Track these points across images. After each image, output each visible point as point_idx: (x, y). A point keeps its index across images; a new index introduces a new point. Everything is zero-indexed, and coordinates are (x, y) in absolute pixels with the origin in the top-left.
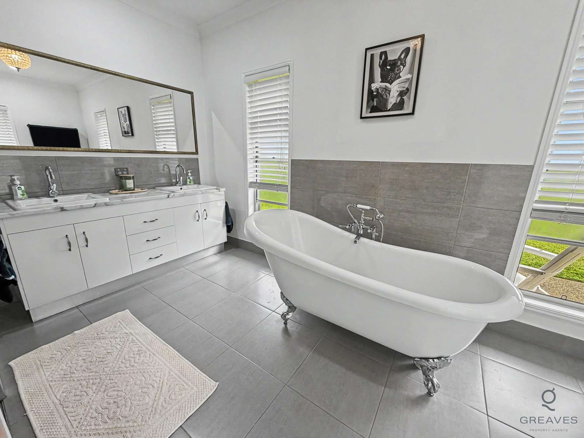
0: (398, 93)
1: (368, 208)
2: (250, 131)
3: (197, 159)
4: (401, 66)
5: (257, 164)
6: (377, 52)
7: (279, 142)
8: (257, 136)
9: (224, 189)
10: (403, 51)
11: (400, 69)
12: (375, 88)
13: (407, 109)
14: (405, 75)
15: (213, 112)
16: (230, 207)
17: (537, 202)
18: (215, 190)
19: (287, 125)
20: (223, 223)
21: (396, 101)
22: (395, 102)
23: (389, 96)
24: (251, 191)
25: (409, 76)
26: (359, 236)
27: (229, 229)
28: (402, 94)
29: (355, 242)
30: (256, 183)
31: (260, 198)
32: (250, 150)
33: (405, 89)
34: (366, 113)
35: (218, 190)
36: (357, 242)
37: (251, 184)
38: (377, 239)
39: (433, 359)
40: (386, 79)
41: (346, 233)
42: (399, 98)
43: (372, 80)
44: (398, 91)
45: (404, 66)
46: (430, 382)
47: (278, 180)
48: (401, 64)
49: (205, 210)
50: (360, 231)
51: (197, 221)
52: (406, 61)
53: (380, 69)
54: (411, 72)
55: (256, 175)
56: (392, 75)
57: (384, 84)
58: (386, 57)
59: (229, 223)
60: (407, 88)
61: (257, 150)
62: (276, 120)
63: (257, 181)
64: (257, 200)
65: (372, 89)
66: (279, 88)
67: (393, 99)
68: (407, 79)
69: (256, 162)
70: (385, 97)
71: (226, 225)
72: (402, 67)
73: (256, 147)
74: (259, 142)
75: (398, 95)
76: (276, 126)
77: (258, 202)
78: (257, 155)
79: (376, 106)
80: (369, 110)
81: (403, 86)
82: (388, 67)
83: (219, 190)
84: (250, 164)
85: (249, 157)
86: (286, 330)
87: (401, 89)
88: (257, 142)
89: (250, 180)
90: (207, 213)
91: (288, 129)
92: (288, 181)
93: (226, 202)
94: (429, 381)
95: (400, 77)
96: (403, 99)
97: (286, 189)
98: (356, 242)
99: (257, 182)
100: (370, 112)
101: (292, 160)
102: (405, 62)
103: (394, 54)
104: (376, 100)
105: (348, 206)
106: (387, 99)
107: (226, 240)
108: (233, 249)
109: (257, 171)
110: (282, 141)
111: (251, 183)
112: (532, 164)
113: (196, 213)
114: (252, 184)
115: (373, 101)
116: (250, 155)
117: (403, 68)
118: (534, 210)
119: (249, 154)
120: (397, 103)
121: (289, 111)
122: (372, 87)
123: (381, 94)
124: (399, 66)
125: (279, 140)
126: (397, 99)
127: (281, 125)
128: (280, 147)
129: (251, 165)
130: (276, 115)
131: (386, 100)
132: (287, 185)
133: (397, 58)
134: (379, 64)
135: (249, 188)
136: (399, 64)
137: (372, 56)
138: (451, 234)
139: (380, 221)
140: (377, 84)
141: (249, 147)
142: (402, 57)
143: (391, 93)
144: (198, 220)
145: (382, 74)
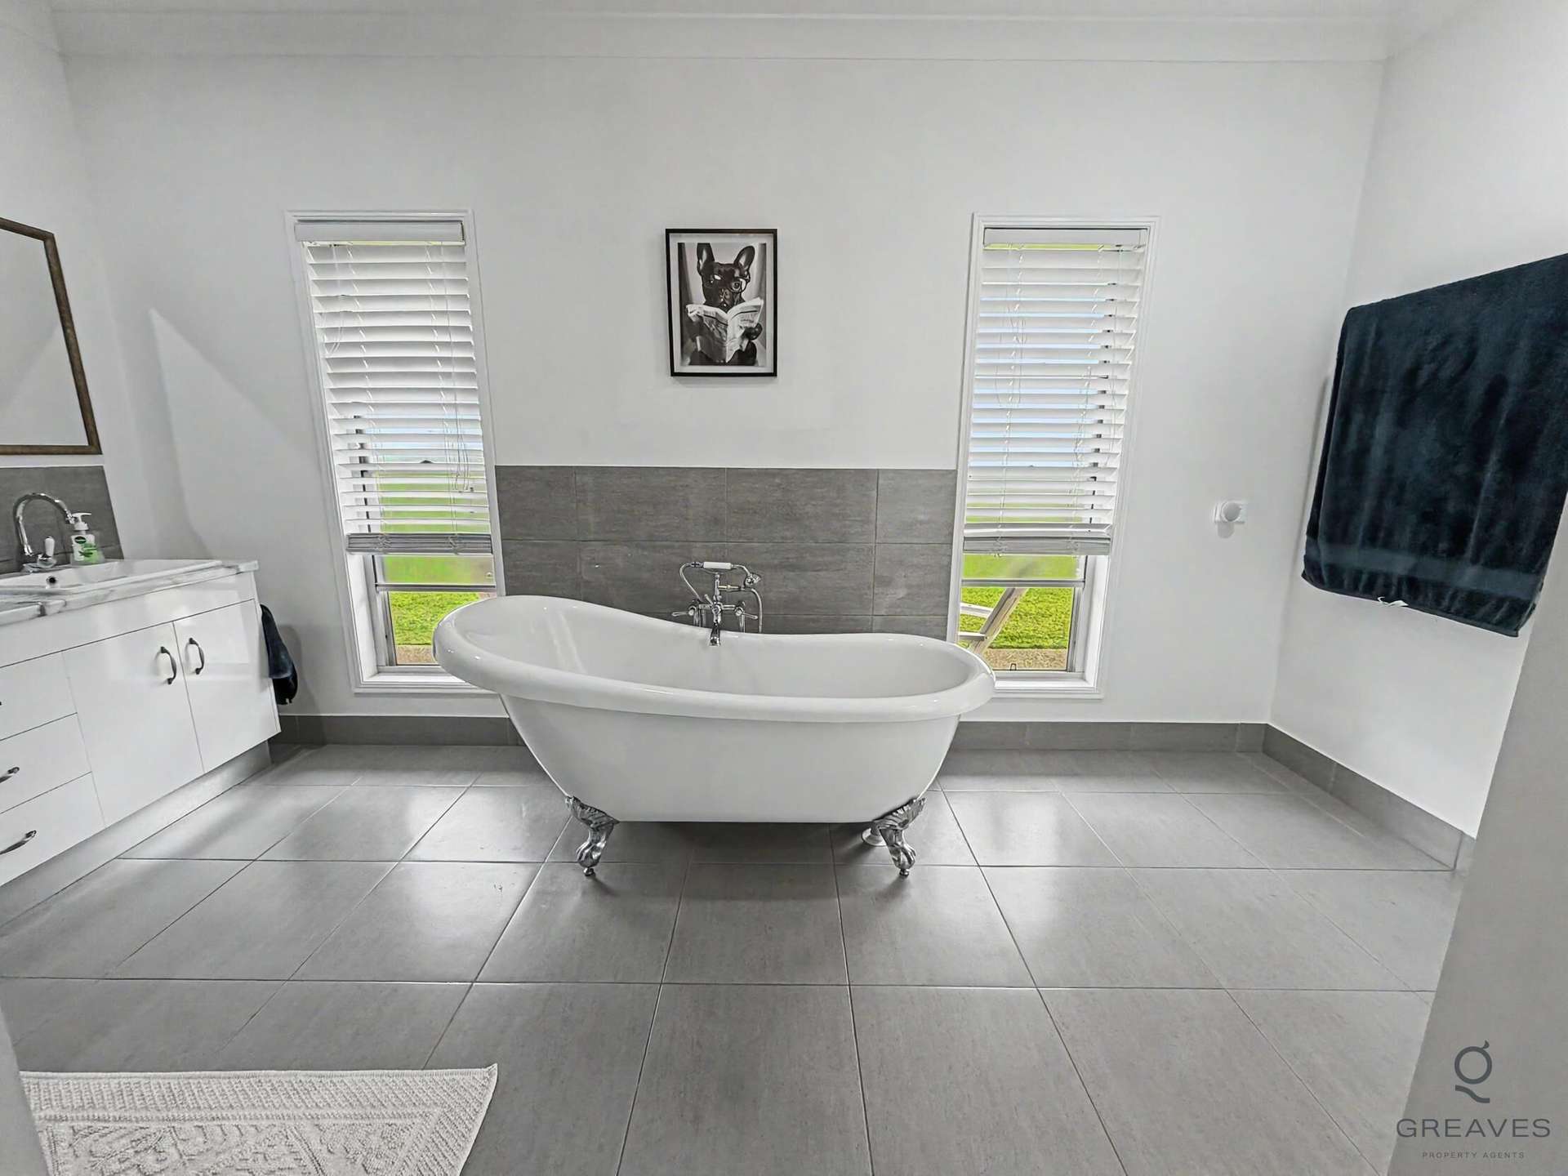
0: (743, 331)
1: (727, 566)
2: (332, 384)
3: (100, 471)
4: (741, 280)
5: (365, 481)
6: (691, 241)
7: (451, 420)
8: (362, 399)
9: (254, 565)
10: (743, 250)
11: (740, 285)
12: (694, 313)
13: (763, 364)
14: (750, 299)
15: (154, 315)
16: (278, 620)
17: (968, 526)
18: (222, 572)
19: (471, 376)
20: (262, 676)
21: (741, 346)
22: (739, 348)
23: (724, 334)
24: (355, 564)
25: (759, 302)
26: (716, 630)
27: (285, 690)
28: (749, 334)
29: (714, 642)
30: (370, 536)
31: (385, 580)
32: (338, 439)
33: (754, 325)
34: (682, 364)
35: (234, 571)
36: (718, 642)
37: (353, 541)
38: (752, 628)
39: (902, 807)
40: (716, 299)
41: (686, 629)
42: (746, 342)
43: (685, 299)
44: (741, 327)
45: (748, 281)
46: (902, 853)
47: (455, 523)
48: (742, 276)
49: (192, 642)
50: (715, 618)
51: (164, 683)
52: (750, 271)
53: (700, 277)
54: (761, 293)
55: (367, 513)
56: (726, 296)
57: (712, 310)
58: (711, 257)
59: (284, 671)
60: (758, 324)
61: (359, 439)
62: (433, 360)
63: (369, 530)
64: (376, 585)
65: (689, 315)
66: (432, 275)
67: (733, 343)
68: (755, 307)
69: (362, 476)
70: (717, 336)
71: (271, 680)
72: (744, 282)
73: (357, 431)
74: (366, 417)
75: (743, 334)
76: (434, 375)
77: (381, 593)
78: (363, 453)
79: (701, 352)
80: (688, 360)
81: (751, 319)
82: (717, 277)
83: (236, 567)
84: (344, 481)
85: (338, 460)
86: (601, 888)
87: (748, 325)
88: (359, 417)
89: (349, 529)
90: (203, 649)
91: (476, 387)
92: (489, 524)
93: (262, 607)
94: (899, 852)
95: (741, 300)
96: (753, 345)
97: (487, 545)
98: (716, 642)
99: (372, 532)
100: (691, 364)
101: (496, 466)
102: (748, 273)
103: (725, 254)
104: (701, 341)
105: (681, 569)
106: (723, 340)
107: (276, 729)
108: (306, 753)
109: (369, 503)
110: (459, 417)
111: (351, 537)
112: (955, 469)
113: (158, 654)
114: (356, 542)
115: (694, 340)
116: (341, 458)
117: (747, 283)
118: (966, 539)
119: (338, 452)
120: (744, 350)
121: (474, 340)
122: (689, 311)
123: (709, 329)
124: (737, 279)
125: (448, 414)
126: (742, 343)
127: (450, 373)
128: (454, 432)
129: (345, 486)
130: (431, 345)
131: (722, 342)
132: (490, 533)
133: (732, 262)
134: (698, 268)
135: (348, 553)
136: (737, 274)
137: (681, 246)
138: (865, 597)
139: (753, 590)
140: (698, 307)
141: (334, 430)
142: (742, 261)
143: (729, 329)
144: (170, 681)
145: (707, 289)
